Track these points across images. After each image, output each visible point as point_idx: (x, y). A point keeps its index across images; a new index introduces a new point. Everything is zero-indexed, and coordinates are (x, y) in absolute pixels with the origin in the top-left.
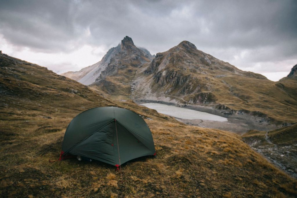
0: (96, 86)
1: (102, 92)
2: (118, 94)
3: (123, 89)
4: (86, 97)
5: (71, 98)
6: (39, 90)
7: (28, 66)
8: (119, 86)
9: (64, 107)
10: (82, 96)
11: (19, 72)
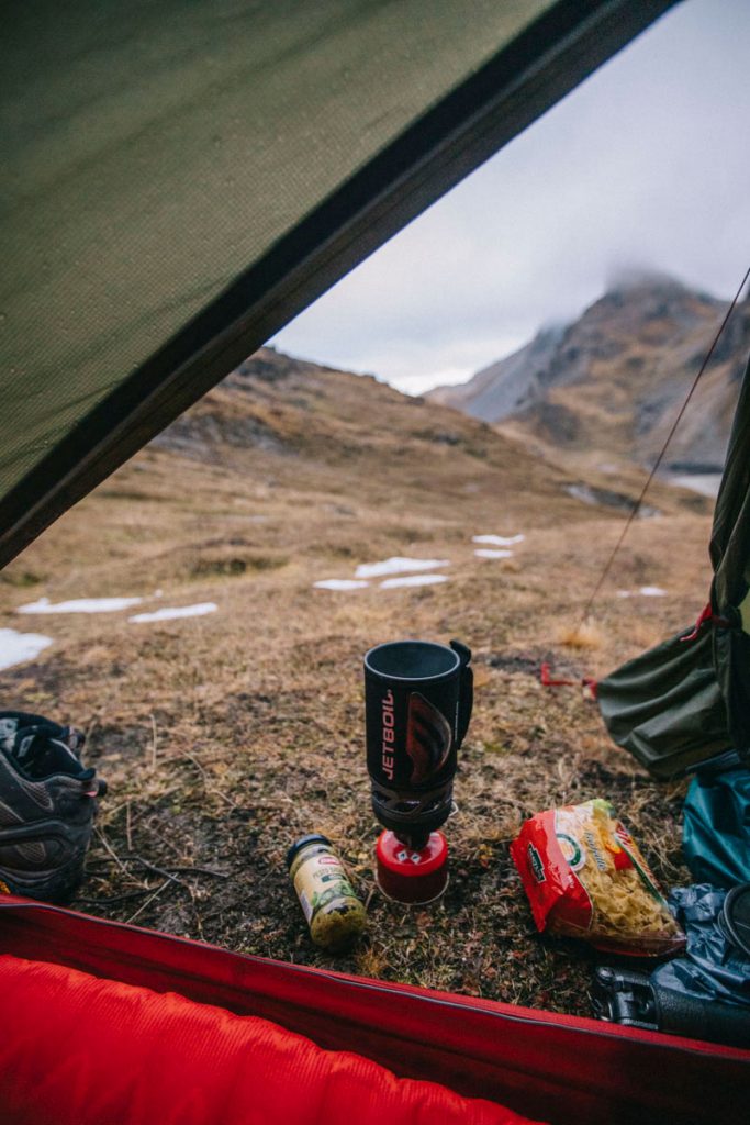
0: (514, 424)
1: (535, 441)
2: (589, 446)
3: (607, 430)
4: (482, 455)
5: (437, 456)
6: (351, 437)
7: (330, 376)
8: (594, 419)
9: (418, 485)
10: (471, 452)
11: (307, 391)
